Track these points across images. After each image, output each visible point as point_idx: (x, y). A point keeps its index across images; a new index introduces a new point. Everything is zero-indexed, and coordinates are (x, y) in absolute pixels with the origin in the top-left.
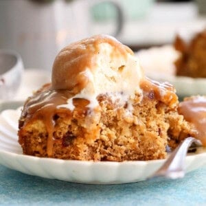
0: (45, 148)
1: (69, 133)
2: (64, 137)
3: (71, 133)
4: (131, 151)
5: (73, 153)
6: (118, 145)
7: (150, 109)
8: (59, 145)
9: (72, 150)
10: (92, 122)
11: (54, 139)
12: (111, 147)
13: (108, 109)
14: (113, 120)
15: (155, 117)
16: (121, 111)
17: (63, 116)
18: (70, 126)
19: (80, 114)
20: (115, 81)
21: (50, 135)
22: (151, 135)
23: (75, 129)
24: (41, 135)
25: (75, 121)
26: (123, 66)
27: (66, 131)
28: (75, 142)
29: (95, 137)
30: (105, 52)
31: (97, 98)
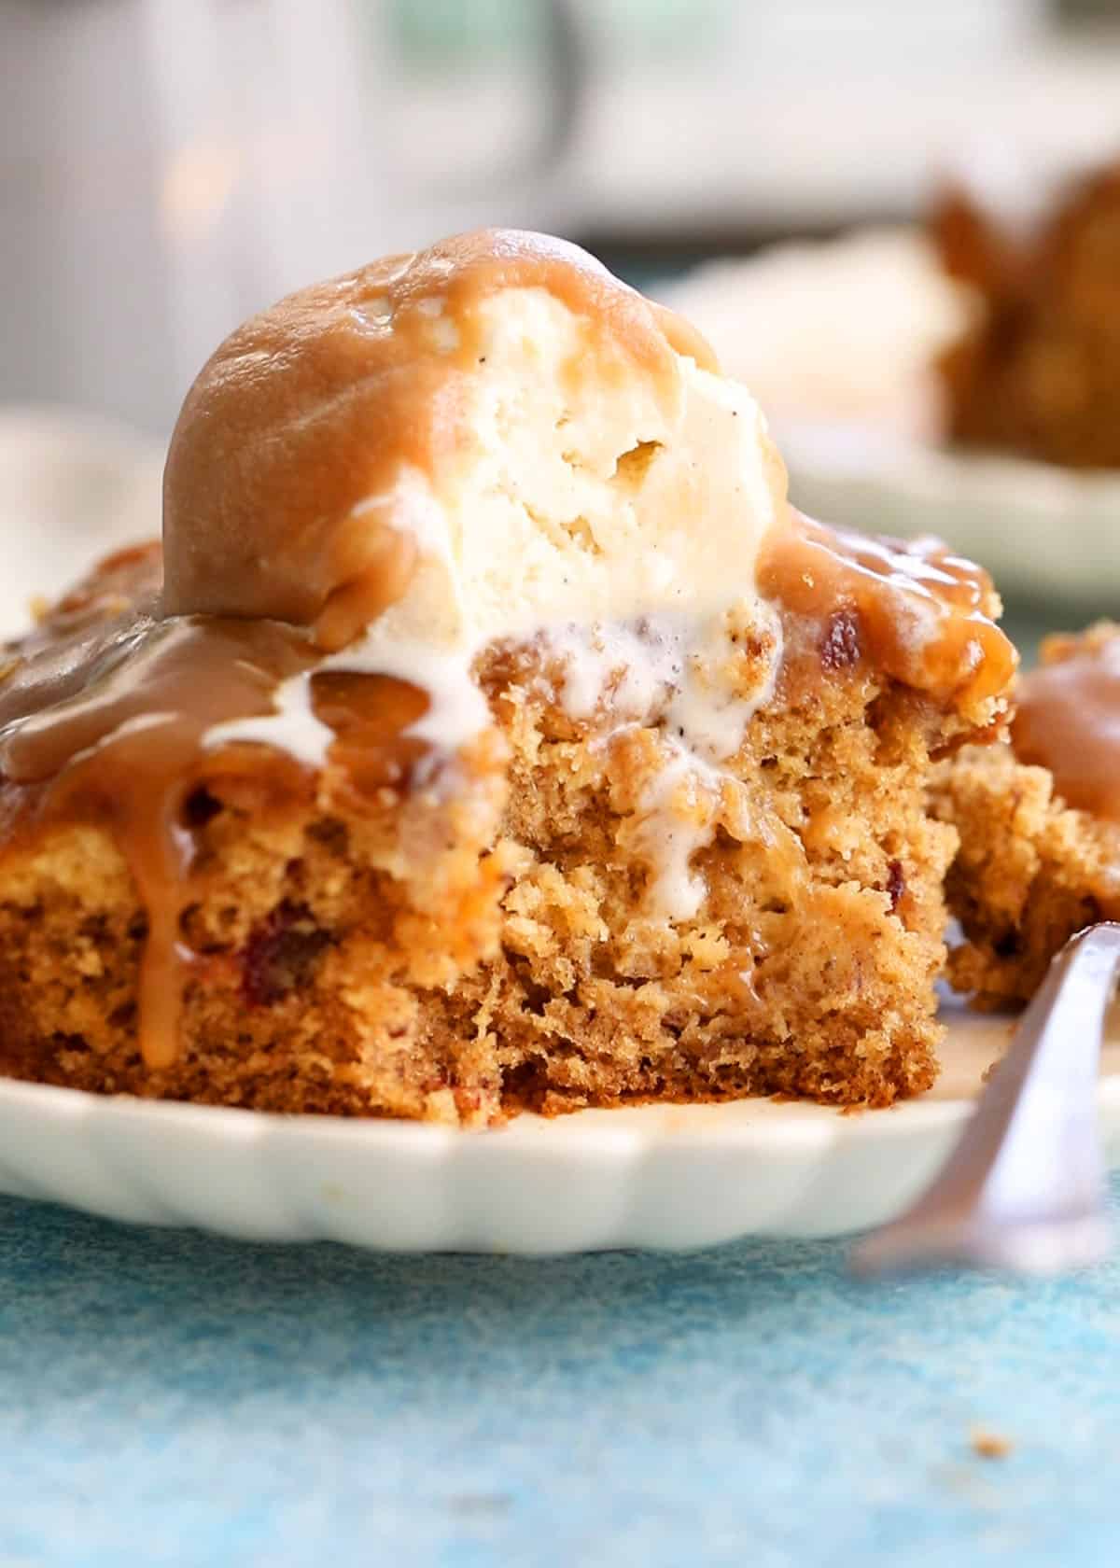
0: (126, 1016)
1: (291, 910)
2: (256, 938)
3: (303, 911)
4: (704, 1020)
5: (314, 1044)
6: (620, 981)
7: (827, 737)
8: (221, 993)
9: (311, 1026)
10: (446, 837)
11: (186, 954)
12: (573, 997)
13: (551, 740)
14: (584, 815)
15: (865, 786)
16: (636, 752)
17: (247, 799)
18: (295, 868)
19: (367, 784)
20: (597, 550)
21: (164, 928)
22: (836, 912)
23: (334, 886)
24: (98, 930)
25: (330, 835)
26: (648, 447)
27: (270, 900)
28: (329, 973)
29: (472, 940)
30: (528, 349)
31: (476, 665)
